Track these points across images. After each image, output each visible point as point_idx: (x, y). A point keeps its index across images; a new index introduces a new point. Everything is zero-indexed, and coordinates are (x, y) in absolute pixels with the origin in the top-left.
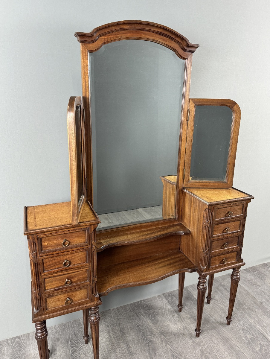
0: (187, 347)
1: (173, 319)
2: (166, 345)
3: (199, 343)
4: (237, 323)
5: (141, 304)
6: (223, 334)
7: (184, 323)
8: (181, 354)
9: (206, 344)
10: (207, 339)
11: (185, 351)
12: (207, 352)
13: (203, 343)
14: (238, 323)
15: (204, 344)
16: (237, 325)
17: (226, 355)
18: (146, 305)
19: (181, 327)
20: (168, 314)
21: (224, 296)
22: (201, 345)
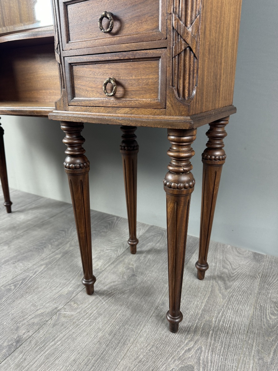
0: (54, 288)
1: (107, 252)
2: (42, 265)
3: (74, 301)
4: (197, 347)
5: (109, 218)
6: (132, 330)
7: (109, 266)
8: (32, 286)
9: (78, 311)
10: (94, 309)
11: (40, 289)
12: (58, 319)
13: (78, 305)
14: (201, 348)
15: (76, 309)
16: (189, 350)
17: (68, 357)
18: (112, 222)
19: (98, 265)
20: (115, 244)
21: (259, 293)
22: (70, 305)
